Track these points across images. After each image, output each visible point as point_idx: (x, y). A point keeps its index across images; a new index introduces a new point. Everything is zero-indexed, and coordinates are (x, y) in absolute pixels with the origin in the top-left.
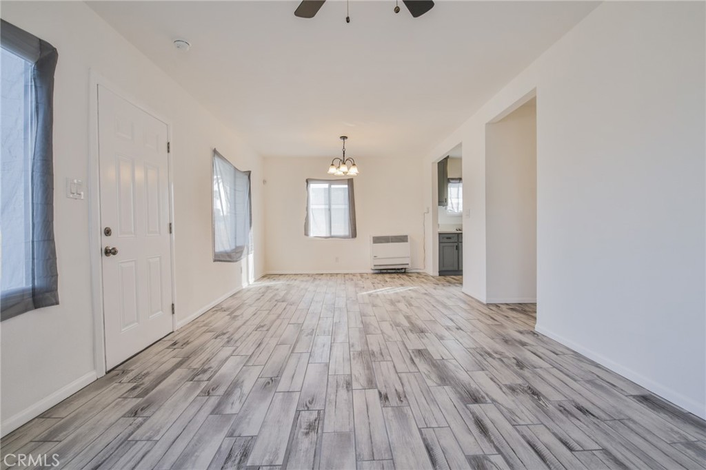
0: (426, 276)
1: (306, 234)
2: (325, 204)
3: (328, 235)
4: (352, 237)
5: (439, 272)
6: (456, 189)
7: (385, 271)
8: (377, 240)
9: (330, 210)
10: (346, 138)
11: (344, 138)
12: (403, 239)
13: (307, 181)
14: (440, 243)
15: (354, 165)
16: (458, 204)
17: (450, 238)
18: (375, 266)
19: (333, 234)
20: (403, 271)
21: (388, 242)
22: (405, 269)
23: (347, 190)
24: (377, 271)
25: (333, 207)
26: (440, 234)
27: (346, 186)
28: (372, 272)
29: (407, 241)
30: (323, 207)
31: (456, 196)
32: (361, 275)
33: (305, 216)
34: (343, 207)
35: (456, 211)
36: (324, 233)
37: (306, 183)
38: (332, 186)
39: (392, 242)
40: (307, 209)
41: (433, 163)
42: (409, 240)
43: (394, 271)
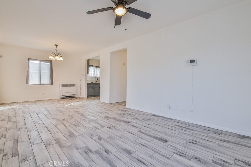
0: (82, 98)
1: (27, 83)
2: (38, 70)
3: (39, 84)
4: (51, 85)
5: (87, 96)
6: (91, 69)
7: (66, 97)
8: (63, 86)
9: (40, 73)
10: (57, 45)
11: (56, 45)
12: (73, 85)
13: (28, 59)
14: (88, 86)
15: (61, 56)
16: (92, 74)
17: (91, 85)
18: (62, 96)
19: (42, 83)
20: (73, 97)
21: (68, 86)
22: (74, 96)
23: (49, 65)
24: (62, 98)
25: (42, 72)
26: (87, 83)
27: (49, 63)
28: (60, 98)
29: (75, 86)
30: (37, 71)
31: (91, 71)
32: (56, 99)
33: (27, 75)
34: (47, 72)
35: (91, 76)
36: (37, 82)
37: (28, 60)
38: (42, 63)
39: (69, 86)
40: (28, 72)
41: (86, 60)
42: (76, 86)
43: (69, 97)
